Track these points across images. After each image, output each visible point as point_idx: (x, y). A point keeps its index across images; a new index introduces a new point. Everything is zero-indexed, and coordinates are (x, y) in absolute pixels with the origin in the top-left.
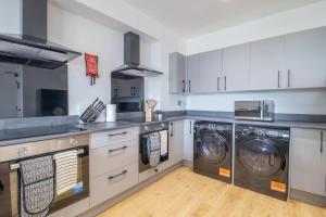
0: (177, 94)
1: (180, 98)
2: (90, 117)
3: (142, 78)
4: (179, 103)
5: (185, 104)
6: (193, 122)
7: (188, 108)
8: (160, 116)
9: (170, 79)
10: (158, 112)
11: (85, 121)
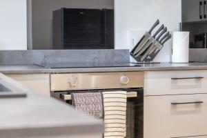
2: (146, 53)
11: (138, 59)
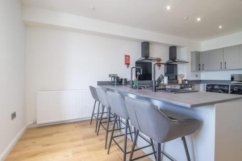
0: (196, 71)
1: (197, 73)
3: (176, 65)
4: (197, 76)
5: (200, 77)
6: (206, 85)
7: (202, 78)
8: (187, 82)
9: (191, 64)
10: (185, 80)
